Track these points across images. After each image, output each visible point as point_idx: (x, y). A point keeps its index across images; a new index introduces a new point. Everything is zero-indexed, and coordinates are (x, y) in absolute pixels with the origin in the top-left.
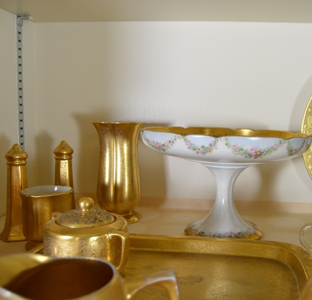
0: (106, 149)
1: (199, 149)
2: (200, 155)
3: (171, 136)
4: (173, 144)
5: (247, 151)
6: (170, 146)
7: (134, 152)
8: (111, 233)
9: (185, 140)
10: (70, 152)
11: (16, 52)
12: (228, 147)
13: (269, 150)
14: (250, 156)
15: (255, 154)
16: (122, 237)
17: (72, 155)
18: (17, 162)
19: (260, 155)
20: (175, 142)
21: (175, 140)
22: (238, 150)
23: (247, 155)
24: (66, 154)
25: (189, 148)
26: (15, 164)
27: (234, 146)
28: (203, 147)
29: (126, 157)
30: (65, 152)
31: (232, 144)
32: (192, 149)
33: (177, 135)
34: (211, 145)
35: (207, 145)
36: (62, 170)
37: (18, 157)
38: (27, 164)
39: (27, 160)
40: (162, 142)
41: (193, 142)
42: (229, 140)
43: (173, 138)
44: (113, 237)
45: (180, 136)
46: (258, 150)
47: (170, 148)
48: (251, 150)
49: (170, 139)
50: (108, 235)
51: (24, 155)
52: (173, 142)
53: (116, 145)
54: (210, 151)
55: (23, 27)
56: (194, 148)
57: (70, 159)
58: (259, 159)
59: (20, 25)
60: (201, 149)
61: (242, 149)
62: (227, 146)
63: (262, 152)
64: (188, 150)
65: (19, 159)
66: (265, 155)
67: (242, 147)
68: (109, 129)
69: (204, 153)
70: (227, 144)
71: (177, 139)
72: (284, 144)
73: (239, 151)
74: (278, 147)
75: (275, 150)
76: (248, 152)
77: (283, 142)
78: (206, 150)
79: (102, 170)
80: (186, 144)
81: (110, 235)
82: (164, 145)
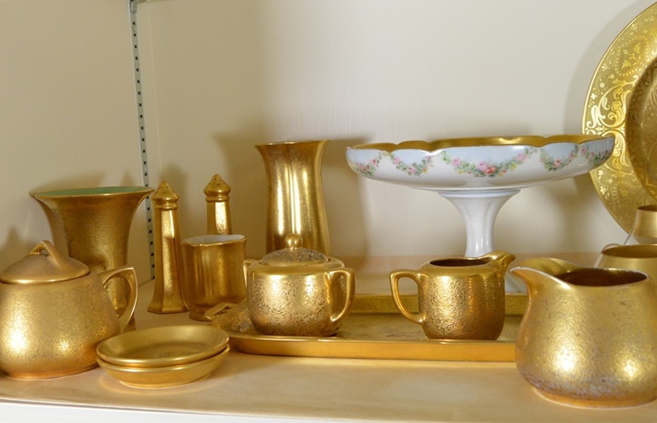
0: (277, 183)
1: (410, 168)
2: (413, 176)
3: (375, 153)
4: (379, 165)
5: (474, 167)
6: (375, 167)
7: (317, 184)
8: (332, 271)
9: (392, 157)
10: (227, 190)
11: (132, 51)
12: (448, 163)
13: (510, 163)
14: (482, 173)
15: (489, 171)
16: (347, 273)
17: (230, 195)
18: (168, 205)
19: (497, 171)
20: (380, 161)
21: (380, 158)
22: (461, 167)
23: (476, 172)
24: (222, 194)
25: (398, 168)
26: (165, 208)
27: (455, 161)
28: (414, 165)
29: (307, 192)
30: (220, 191)
31: (453, 158)
32: (401, 168)
33: (382, 152)
34: (424, 161)
35: (419, 162)
36: (218, 216)
37: (168, 199)
38: (178, 209)
39: (178, 202)
40: (366, 164)
41: (401, 159)
42: (448, 154)
43: (378, 155)
44: (335, 274)
45: (385, 152)
46: (491, 164)
47: (376, 170)
48: (481, 165)
49: (374, 158)
50: (328, 273)
51: (175, 196)
52: (378, 162)
53: (293, 175)
54: (425, 170)
55: (137, 14)
56: (404, 167)
57: (227, 201)
58: (497, 177)
59: (134, 12)
60: (413, 168)
61: (467, 165)
62: (445, 162)
63: (499, 166)
64: (397, 170)
65: (170, 201)
66: (504, 171)
67: (468, 162)
68: (280, 152)
69: (417, 173)
70: (445, 159)
71: (383, 157)
72: (534, 154)
73: (464, 167)
74: (524, 158)
75: (520, 162)
76: (476, 168)
77: (530, 151)
78: (419, 169)
79: (274, 214)
80: (394, 163)
81: (332, 273)
82: (368, 167)
